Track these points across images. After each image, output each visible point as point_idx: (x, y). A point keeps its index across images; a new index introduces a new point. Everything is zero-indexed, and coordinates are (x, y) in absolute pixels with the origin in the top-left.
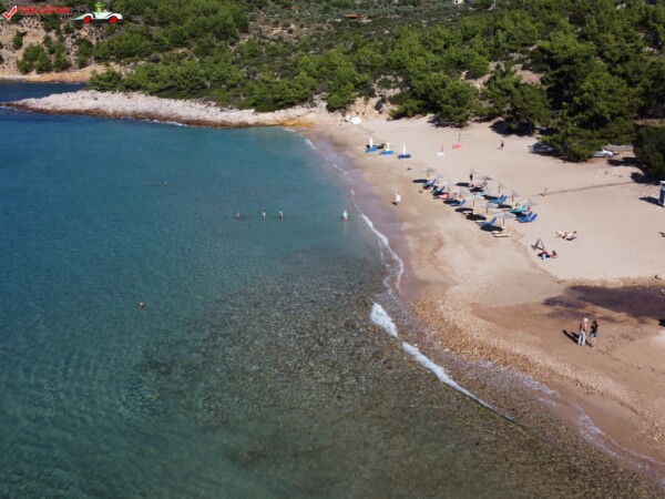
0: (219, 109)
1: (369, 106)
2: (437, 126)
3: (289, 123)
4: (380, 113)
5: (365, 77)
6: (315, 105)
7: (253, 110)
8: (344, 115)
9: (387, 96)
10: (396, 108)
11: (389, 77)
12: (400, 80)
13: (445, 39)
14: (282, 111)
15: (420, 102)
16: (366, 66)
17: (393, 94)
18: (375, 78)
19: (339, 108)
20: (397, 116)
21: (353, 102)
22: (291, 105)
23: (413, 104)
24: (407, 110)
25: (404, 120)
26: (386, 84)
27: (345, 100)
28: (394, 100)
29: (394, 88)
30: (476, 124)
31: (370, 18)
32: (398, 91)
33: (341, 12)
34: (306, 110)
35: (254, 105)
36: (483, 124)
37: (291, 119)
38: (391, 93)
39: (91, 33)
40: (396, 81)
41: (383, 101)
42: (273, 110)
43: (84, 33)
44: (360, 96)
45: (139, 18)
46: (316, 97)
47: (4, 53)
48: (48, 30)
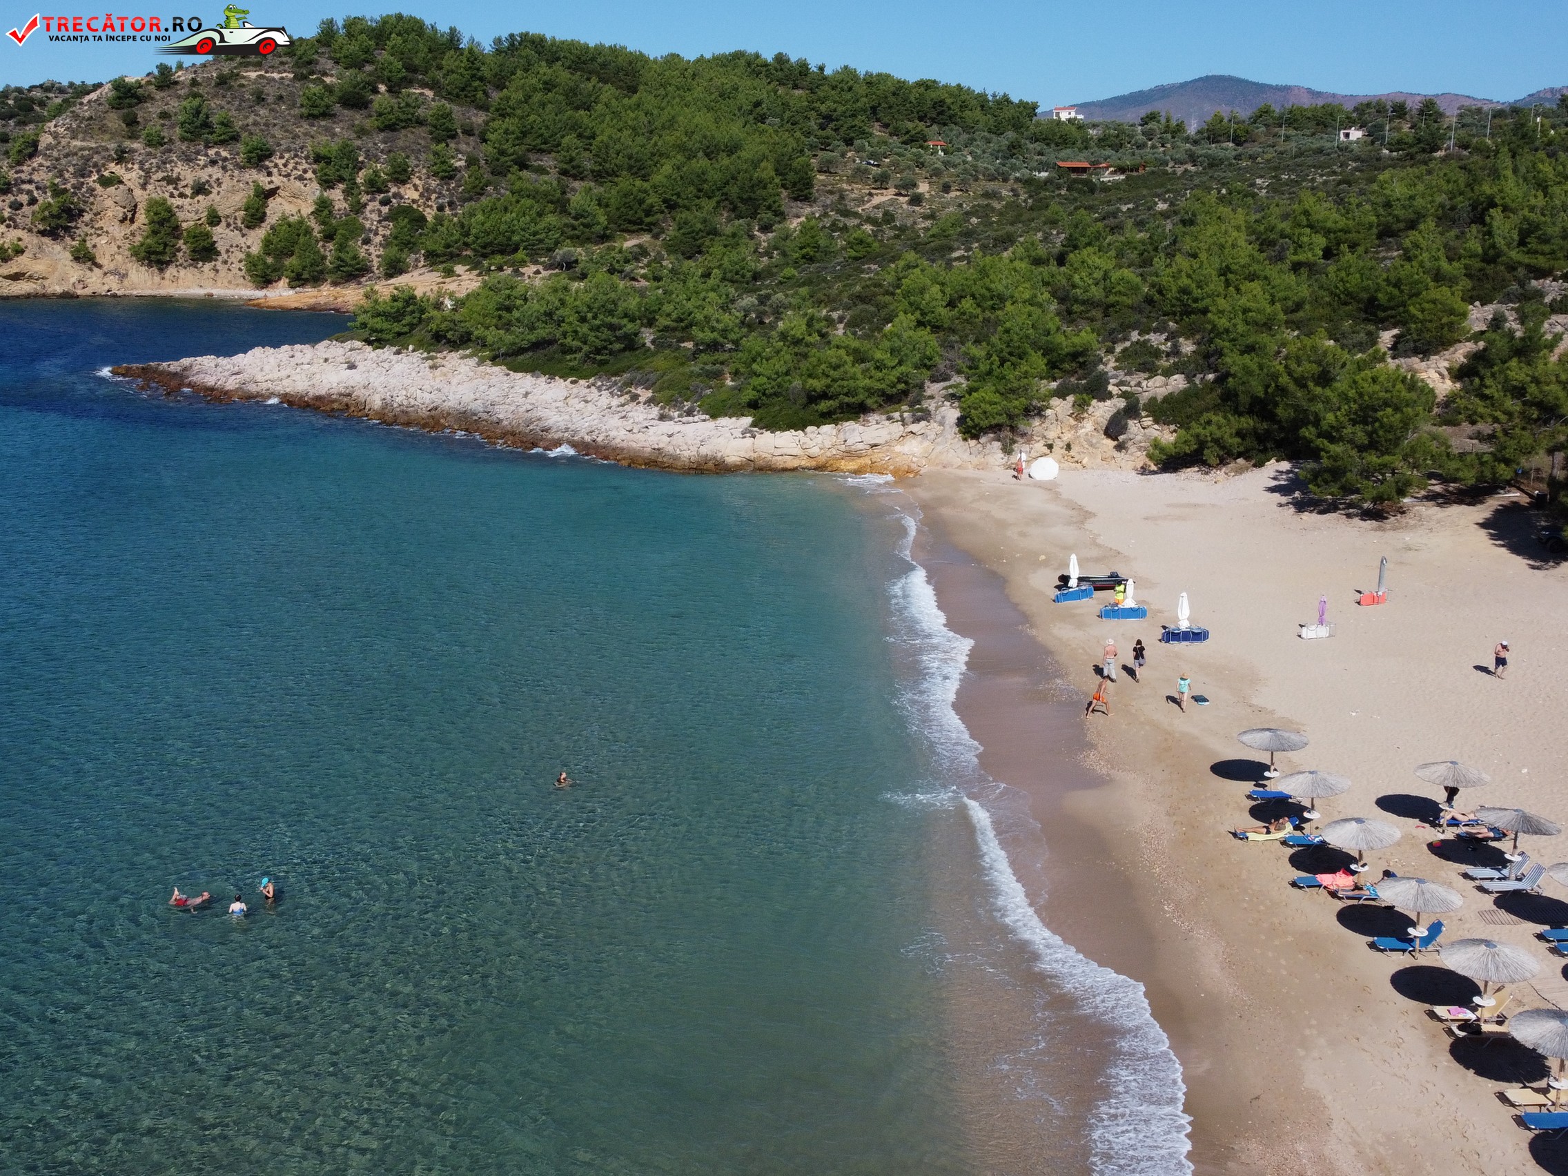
1: (1088, 426)
2: (1301, 506)
3: (844, 465)
4: (1120, 447)
5: (1085, 336)
6: (925, 416)
7: (748, 420)
9: (1144, 398)
10: (1167, 436)
11: (1156, 339)
12: (1188, 347)
13: (1327, 232)
15: (1247, 422)
16: (1090, 303)
17: (1161, 392)
18: (1111, 338)
19: (996, 428)
20: (1171, 462)
21: (1040, 412)
23: (1223, 425)
24: (1202, 445)
25: (1190, 475)
26: (1144, 360)
27: (1017, 403)
28: (1163, 411)
29: (1167, 373)
30: (1431, 511)
31: (1121, 170)
32: (1178, 382)
33: (1051, 155)
35: (753, 405)
36: (1456, 510)
38: (1157, 387)
39: (426, 193)
40: (1175, 351)
41: (1131, 411)
43: (409, 193)
44: (1061, 393)
45: (548, 161)
46: (933, 388)
47: (222, 235)
48: (327, 184)
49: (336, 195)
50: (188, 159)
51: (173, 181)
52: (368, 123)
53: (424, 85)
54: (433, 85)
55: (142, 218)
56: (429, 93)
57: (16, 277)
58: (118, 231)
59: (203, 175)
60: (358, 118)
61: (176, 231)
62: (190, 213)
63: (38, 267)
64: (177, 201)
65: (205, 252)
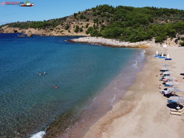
0: (119, 41)
3: (140, 46)
4: (176, 44)
7: (129, 42)
8: (161, 44)
9: (181, 37)
10: (182, 42)
14: (138, 42)
19: (160, 42)
22: (143, 40)
27: (162, 38)
34: (147, 42)
37: (141, 45)
39: (106, 24)
41: (178, 39)
42: (135, 42)
43: (104, 23)
44: (169, 37)
47: (83, 29)
48: (95, 23)
49: (96, 24)
50: (80, 21)
51: (79, 23)
52: (100, 16)
53: (107, 12)
54: (108, 12)
55: (75, 27)
56: (107, 13)
57: (62, 34)
58: (73, 29)
59: (82, 22)
60: (99, 16)
61: (79, 28)
62: (80, 26)
63: (65, 33)
64: (79, 25)
65: (82, 31)
